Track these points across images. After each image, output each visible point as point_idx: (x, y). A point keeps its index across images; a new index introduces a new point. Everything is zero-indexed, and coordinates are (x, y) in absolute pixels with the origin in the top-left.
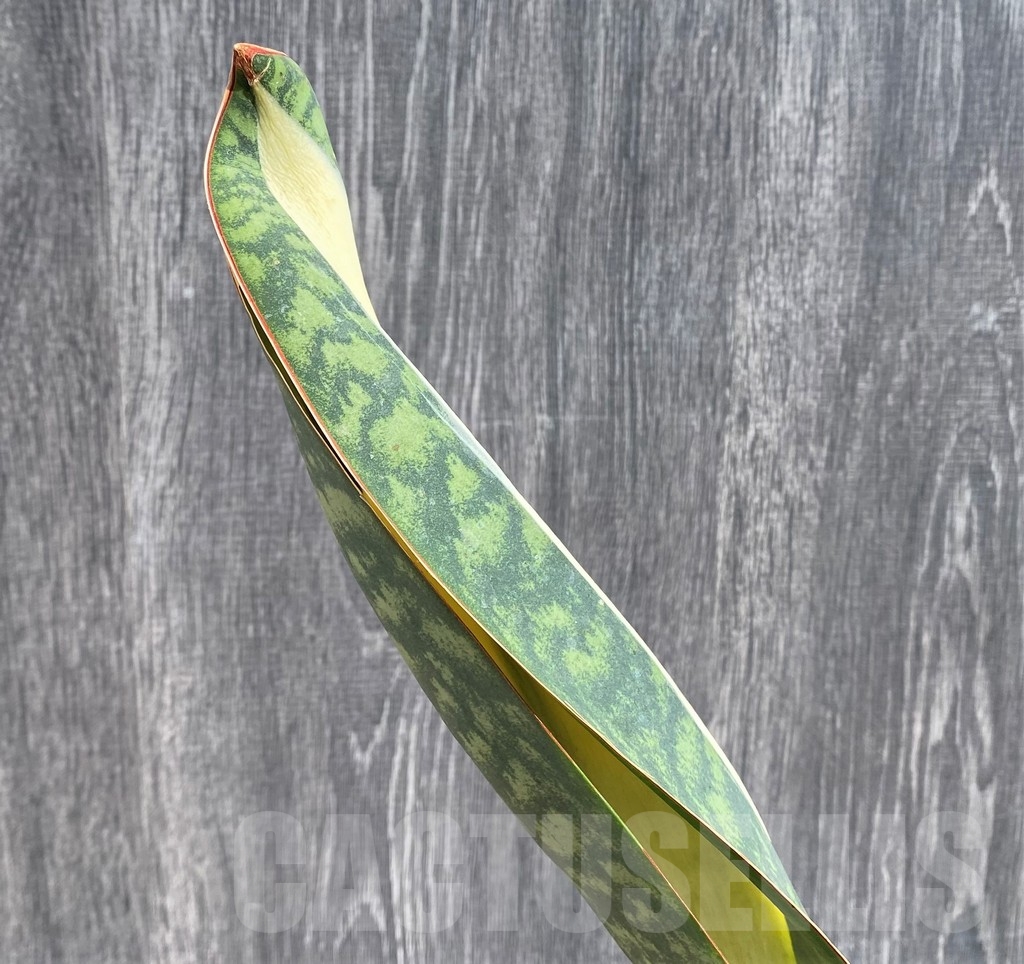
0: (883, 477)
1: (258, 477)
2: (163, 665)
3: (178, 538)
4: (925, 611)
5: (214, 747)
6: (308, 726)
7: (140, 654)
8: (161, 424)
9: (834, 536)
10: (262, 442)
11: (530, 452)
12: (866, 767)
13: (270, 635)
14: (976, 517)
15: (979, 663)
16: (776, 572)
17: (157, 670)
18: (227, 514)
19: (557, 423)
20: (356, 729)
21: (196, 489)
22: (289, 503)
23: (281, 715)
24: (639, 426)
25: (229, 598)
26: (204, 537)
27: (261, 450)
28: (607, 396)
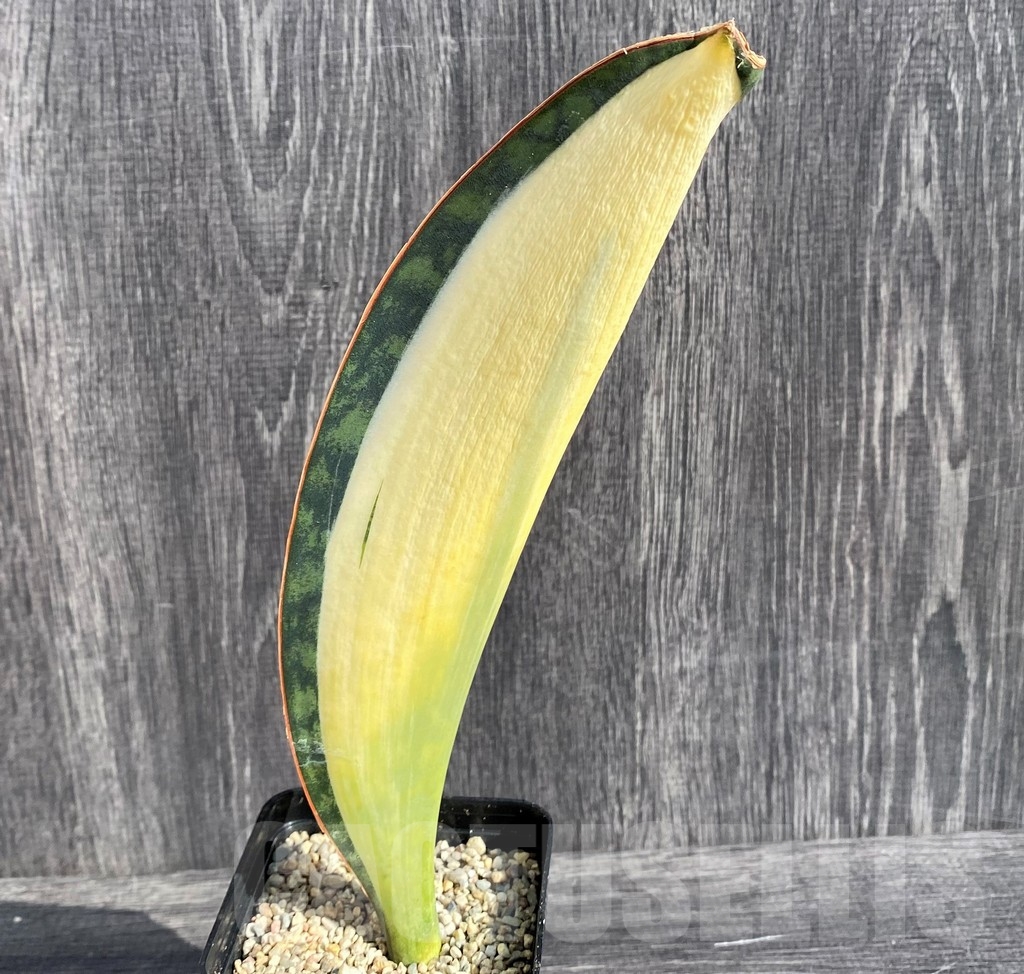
0: (828, 101)
1: (134, 117)
2: (47, 335)
3: (51, 187)
4: (883, 258)
5: (110, 427)
6: (210, 404)
7: (21, 323)
8: (23, 53)
9: (776, 174)
10: (134, 74)
11: (434, 80)
12: (823, 442)
13: (160, 299)
14: (935, 147)
15: (946, 319)
16: (713, 216)
17: (41, 340)
18: (103, 160)
19: (461, 45)
20: (261, 407)
21: (66, 130)
22: (169, 146)
23: (179, 390)
24: (553, 47)
25: (113, 258)
26: (79, 187)
27: (134, 82)
28: (516, 11)
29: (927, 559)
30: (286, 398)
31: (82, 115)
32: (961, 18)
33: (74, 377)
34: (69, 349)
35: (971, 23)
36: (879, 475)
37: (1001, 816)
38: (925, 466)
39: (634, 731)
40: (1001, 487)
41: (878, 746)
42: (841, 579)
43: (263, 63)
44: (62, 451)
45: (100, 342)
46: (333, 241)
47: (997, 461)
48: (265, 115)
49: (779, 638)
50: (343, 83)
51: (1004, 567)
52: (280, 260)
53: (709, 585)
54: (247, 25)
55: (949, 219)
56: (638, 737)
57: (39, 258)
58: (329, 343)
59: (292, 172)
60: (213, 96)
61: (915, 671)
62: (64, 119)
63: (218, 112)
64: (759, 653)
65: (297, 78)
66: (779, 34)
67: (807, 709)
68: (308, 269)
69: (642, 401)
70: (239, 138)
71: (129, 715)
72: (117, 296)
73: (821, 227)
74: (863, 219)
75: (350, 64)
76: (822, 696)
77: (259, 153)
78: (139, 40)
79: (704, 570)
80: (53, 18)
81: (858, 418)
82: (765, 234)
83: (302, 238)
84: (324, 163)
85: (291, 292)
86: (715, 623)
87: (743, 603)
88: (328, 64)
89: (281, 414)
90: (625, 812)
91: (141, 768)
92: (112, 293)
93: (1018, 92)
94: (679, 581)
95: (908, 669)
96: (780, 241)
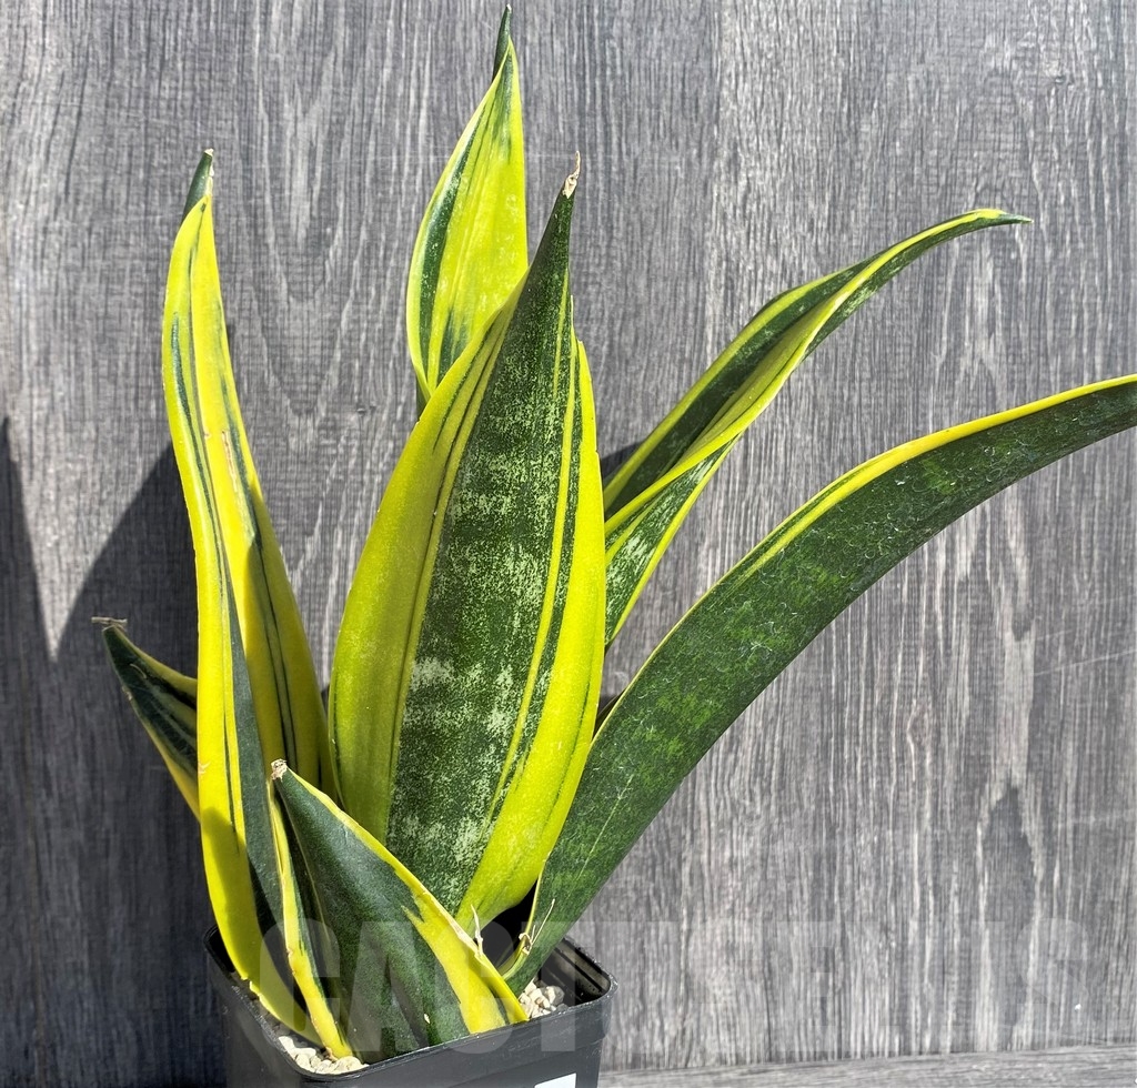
29: (991, 739)
30: (311, 533)
31: (106, 208)
32: (1026, 168)
33: (73, 499)
34: (70, 465)
35: (1035, 172)
36: (941, 644)
37: (1069, 1034)
38: (989, 636)
39: (679, 931)
40: (1066, 662)
41: (942, 952)
42: (901, 759)
43: (306, 164)
44: (52, 582)
45: (106, 459)
46: (372, 361)
47: (1062, 633)
48: (305, 219)
49: (836, 825)
50: (391, 192)
51: (1070, 750)
52: (312, 378)
53: (763, 762)
54: (291, 124)
55: (1013, 372)
56: (683, 938)
57: (45, 362)
58: (362, 474)
59: (331, 283)
60: (249, 197)
61: (979, 865)
62: (85, 211)
63: (254, 214)
64: (815, 842)
65: (342, 183)
66: (844, 171)
67: (865, 907)
68: (343, 390)
69: (697, 553)
70: (276, 243)
71: (107, 897)
72: (128, 409)
73: (883, 375)
74: (927, 368)
75: (400, 172)
76: (881, 892)
77: (296, 260)
78: (173, 132)
79: (758, 745)
80: (81, 102)
81: (919, 581)
82: (827, 380)
83: (338, 355)
84: (366, 276)
85: (323, 414)
86: (768, 807)
87: (798, 783)
88: (376, 170)
89: (304, 551)
90: (666, 1027)
91: (117, 962)
92: (123, 405)
93: (1081, 245)
94: (731, 758)
95: (972, 863)
96: (841, 388)
